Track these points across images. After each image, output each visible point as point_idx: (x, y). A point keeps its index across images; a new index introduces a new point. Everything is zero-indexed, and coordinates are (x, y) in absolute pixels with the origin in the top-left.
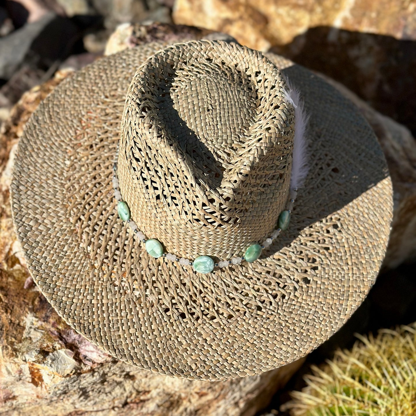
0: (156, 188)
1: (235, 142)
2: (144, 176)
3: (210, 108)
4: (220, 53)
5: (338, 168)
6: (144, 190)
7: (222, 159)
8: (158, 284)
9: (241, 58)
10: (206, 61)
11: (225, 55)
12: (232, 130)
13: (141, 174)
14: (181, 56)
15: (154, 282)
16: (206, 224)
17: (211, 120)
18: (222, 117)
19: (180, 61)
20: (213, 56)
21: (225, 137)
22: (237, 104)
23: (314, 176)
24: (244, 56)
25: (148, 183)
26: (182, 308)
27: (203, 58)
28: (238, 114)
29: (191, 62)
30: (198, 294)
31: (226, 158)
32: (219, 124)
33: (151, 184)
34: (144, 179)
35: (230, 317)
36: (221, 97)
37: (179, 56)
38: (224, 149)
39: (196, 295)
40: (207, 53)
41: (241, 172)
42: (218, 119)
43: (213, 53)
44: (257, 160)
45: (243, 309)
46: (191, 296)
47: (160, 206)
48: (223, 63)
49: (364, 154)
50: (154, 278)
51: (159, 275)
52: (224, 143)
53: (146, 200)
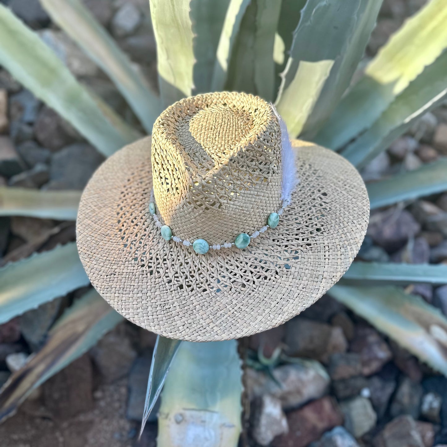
0: (167, 184)
1: (227, 149)
2: (161, 175)
3: (213, 128)
4: (233, 100)
5: (327, 193)
6: (160, 186)
7: (214, 160)
8: (167, 261)
9: (246, 102)
10: (222, 105)
11: (236, 101)
12: (226, 141)
13: (159, 174)
14: (204, 101)
15: (165, 260)
16: (196, 206)
17: (212, 135)
18: (220, 134)
19: (203, 105)
20: (228, 102)
21: (219, 146)
22: (234, 127)
23: (306, 197)
24: (248, 100)
25: (163, 180)
26: (182, 281)
27: (221, 104)
28: (234, 132)
29: (211, 106)
30: (196, 271)
31: (217, 160)
32: (217, 137)
33: (165, 181)
34: (161, 178)
35: (219, 290)
36: (223, 122)
37: (203, 101)
38: (217, 153)
39: (195, 272)
40: (223, 100)
41: (222, 163)
42: (217, 134)
43: (228, 100)
44: (236, 155)
45: (230, 285)
46: (191, 272)
47: (169, 196)
48: (234, 106)
49: (348, 185)
50: (165, 257)
51: (170, 255)
52: (218, 149)
53: (161, 193)
